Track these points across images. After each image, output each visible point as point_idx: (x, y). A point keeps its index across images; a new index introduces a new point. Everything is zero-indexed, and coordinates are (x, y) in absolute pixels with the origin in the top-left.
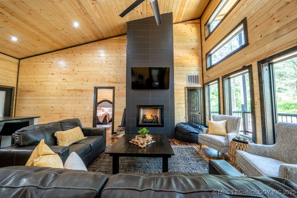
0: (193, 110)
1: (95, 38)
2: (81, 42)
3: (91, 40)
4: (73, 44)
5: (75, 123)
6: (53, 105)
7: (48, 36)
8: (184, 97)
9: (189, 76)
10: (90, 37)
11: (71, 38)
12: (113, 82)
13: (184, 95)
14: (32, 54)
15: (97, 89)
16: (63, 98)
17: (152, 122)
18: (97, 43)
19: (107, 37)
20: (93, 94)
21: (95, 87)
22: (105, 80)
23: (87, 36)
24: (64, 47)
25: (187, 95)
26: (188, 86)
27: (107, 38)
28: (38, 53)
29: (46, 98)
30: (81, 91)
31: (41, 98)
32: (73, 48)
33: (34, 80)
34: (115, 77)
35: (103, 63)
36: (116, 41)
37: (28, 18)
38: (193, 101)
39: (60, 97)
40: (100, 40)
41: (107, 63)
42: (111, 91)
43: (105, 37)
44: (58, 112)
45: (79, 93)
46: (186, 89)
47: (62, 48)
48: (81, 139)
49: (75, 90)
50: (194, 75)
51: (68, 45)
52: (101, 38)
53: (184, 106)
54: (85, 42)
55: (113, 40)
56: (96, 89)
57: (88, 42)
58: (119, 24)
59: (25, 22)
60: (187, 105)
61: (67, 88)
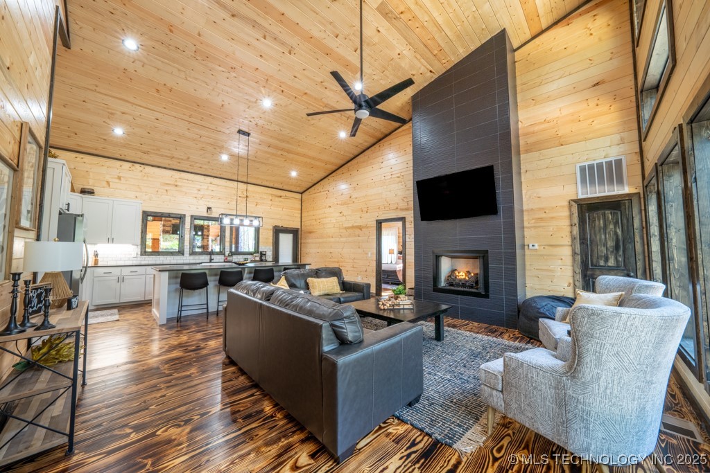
0: (602, 263)
1: (372, 140)
2: (356, 153)
3: (367, 144)
4: (348, 159)
5: (335, 273)
6: (332, 250)
7: (319, 160)
8: (568, 229)
9: (583, 169)
10: (366, 141)
11: (342, 153)
12: (402, 210)
13: (567, 223)
14: (311, 185)
15: (381, 223)
16: (342, 239)
17: (464, 285)
18: (377, 146)
19: (389, 131)
20: (375, 231)
21: (377, 221)
22: (391, 206)
23: (361, 142)
24: (339, 166)
25: (576, 220)
26: (580, 196)
27: (390, 134)
28: (315, 182)
29: (325, 240)
30: (360, 228)
31: (321, 240)
32: (349, 164)
33: (314, 218)
34: (405, 200)
35: (386, 178)
36: (403, 133)
37: (300, 150)
38: (601, 239)
39: (338, 239)
40: (380, 140)
41: (393, 176)
42: (400, 224)
43: (387, 132)
44: (336, 260)
45: (358, 231)
46: (575, 206)
47: (337, 168)
48: (335, 292)
49: (353, 227)
50: (604, 161)
51: (342, 162)
52: (381, 136)
53: (567, 252)
54: (361, 150)
55: (400, 132)
56: (379, 224)
57: (364, 148)
58: (400, 105)
59: (298, 154)
60: (578, 251)
61: (344, 226)
